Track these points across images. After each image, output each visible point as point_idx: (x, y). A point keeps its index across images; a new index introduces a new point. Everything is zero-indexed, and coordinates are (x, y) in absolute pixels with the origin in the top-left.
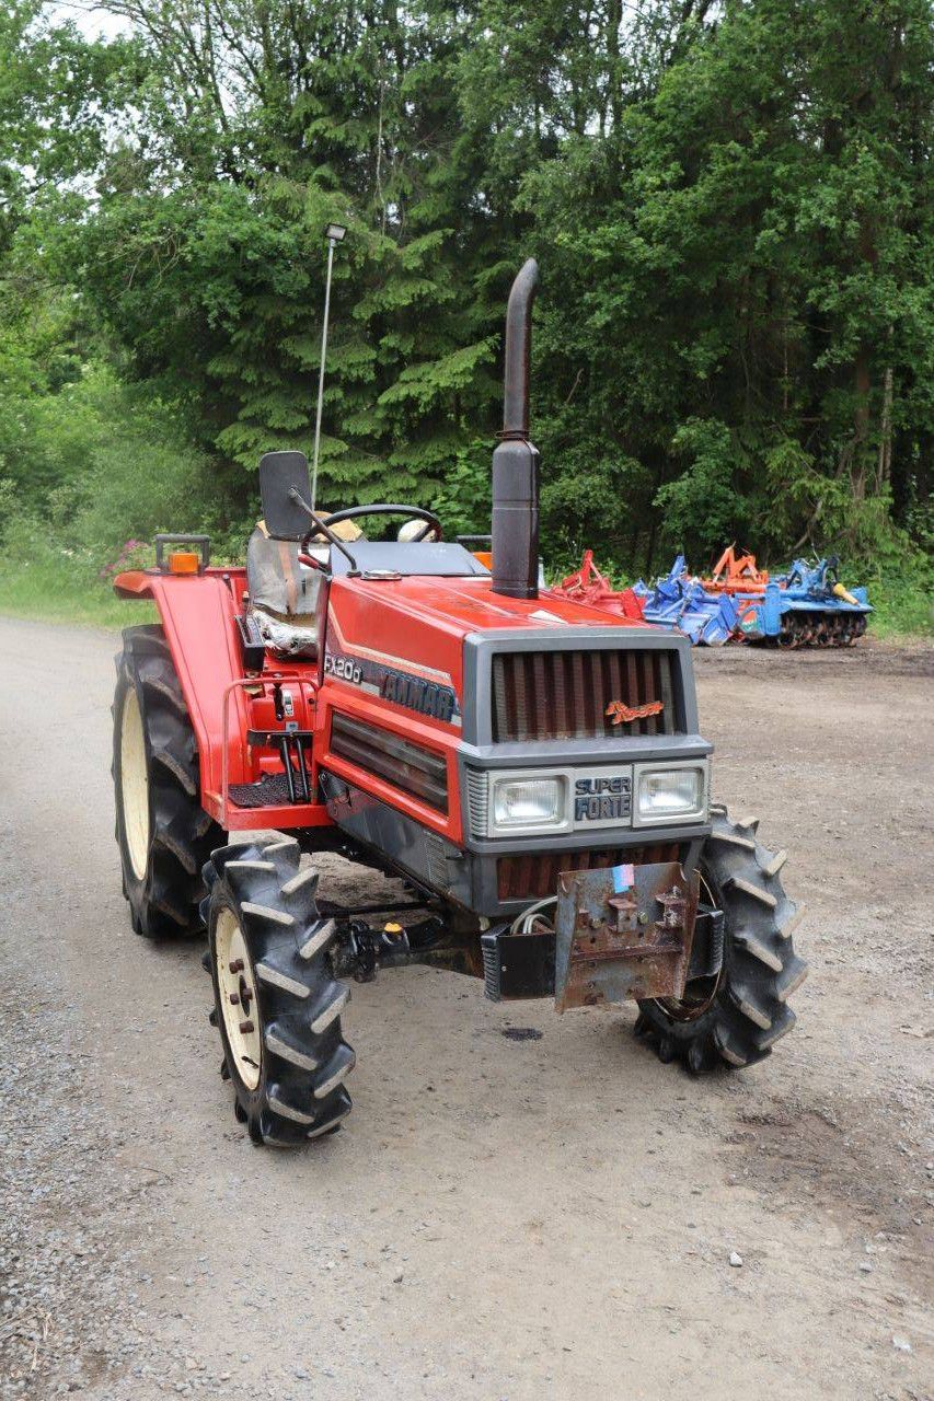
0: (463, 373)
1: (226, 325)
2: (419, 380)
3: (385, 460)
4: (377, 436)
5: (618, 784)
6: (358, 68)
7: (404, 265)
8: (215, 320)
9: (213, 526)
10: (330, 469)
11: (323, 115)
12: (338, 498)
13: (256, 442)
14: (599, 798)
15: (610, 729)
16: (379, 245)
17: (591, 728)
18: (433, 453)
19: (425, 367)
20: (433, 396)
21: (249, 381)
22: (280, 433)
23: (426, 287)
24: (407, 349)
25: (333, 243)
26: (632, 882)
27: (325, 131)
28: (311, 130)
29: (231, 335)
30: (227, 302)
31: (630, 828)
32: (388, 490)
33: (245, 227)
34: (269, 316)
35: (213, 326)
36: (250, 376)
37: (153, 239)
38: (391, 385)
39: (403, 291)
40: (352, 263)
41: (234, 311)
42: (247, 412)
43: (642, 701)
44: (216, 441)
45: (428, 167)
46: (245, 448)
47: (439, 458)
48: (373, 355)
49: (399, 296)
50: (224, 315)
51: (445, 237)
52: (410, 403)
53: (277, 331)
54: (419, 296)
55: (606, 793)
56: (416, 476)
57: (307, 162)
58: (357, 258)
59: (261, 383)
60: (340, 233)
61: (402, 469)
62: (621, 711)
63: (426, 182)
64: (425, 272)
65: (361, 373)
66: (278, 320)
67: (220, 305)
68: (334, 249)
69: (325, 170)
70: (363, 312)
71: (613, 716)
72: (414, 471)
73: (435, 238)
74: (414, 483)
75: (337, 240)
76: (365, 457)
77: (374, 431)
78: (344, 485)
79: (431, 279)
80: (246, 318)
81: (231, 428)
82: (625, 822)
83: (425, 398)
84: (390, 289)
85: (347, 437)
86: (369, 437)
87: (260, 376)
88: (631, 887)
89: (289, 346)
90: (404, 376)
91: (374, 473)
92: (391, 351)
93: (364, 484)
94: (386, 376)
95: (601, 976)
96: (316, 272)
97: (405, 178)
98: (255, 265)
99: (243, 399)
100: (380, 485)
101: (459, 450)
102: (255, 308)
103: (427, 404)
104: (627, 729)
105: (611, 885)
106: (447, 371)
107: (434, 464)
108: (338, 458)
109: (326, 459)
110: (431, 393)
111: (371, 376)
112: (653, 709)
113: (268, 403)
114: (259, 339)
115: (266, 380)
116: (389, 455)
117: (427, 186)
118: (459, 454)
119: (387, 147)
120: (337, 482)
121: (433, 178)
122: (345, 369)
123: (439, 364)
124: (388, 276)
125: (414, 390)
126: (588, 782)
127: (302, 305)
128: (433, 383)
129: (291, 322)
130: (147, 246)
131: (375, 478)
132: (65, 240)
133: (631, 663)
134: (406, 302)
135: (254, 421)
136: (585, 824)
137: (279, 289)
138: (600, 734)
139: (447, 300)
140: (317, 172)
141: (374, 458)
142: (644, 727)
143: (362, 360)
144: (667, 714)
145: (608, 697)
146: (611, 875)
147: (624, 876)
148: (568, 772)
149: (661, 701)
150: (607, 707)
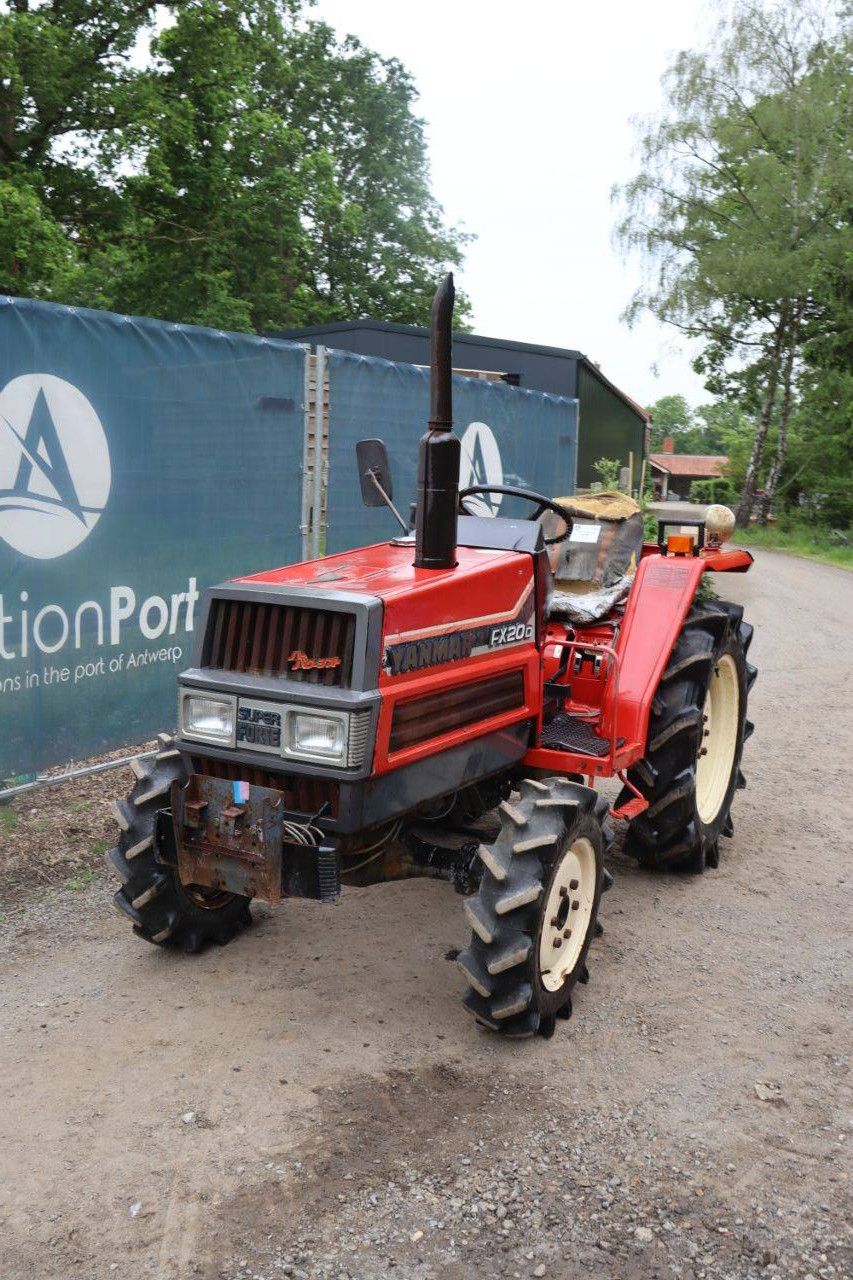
5: (272, 718)
14: (255, 726)
15: (293, 673)
17: (275, 669)
26: (246, 797)
31: (274, 756)
43: (324, 655)
55: (261, 723)
62: (302, 660)
71: (294, 663)
82: (275, 750)
88: (247, 801)
95: (223, 867)
104: (306, 676)
105: (232, 795)
112: (333, 662)
126: (249, 711)
133: (320, 622)
136: (244, 744)
138: (283, 676)
142: (321, 676)
144: (345, 669)
145: (294, 648)
146: (232, 786)
147: (242, 791)
148: (233, 698)
149: (341, 658)
150: (290, 655)
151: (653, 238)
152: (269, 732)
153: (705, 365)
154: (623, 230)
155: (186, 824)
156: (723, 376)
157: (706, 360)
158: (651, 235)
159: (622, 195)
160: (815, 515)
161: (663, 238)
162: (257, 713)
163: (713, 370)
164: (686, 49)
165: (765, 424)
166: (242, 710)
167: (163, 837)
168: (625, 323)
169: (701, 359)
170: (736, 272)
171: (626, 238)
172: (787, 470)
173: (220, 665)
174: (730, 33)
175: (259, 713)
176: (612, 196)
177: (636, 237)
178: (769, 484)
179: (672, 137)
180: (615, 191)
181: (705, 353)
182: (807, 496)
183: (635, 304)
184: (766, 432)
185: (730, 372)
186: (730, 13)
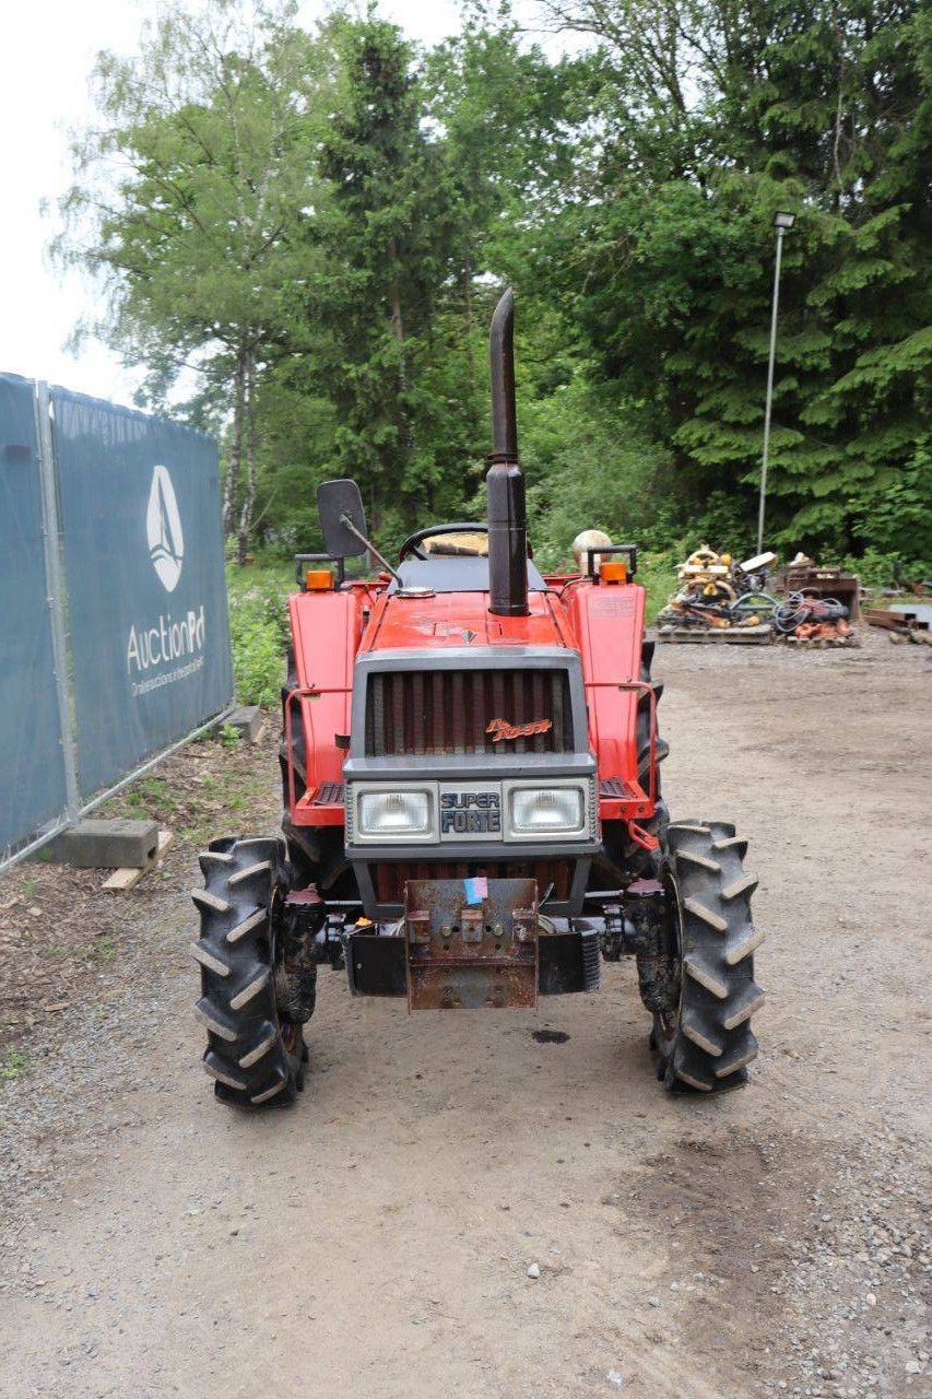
0: (920, 355)
1: (676, 323)
2: (876, 365)
3: (842, 450)
4: (833, 426)
5: (484, 800)
6: (815, 46)
7: (858, 246)
8: (666, 318)
9: (671, 522)
10: (784, 461)
11: (779, 100)
12: (792, 490)
13: (712, 437)
14: (465, 812)
15: (490, 744)
16: (834, 227)
17: (469, 744)
18: (891, 441)
19: (882, 352)
20: (891, 380)
21: (704, 376)
22: (736, 426)
23: (881, 267)
24: (863, 334)
25: (781, 231)
26: (485, 895)
27: (781, 116)
28: (766, 118)
29: (684, 333)
30: (678, 299)
31: (501, 842)
32: (844, 480)
33: (693, 223)
34: (722, 311)
35: (664, 324)
36: (705, 372)
37: (607, 244)
38: (848, 371)
39: (857, 274)
40: (804, 249)
41: (683, 308)
42: (702, 408)
43: (529, 719)
44: (673, 438)
45: (889, 140)
46: (701, 444)
47: (897, 445)
48: (827, 342)
49: (853, 279)
50: (675, 314)
51: (902, 214)
52: (866, 389)
53: (731, 324)
54: (875, 277)
55: (473, 807)
56: (874, 464)
57: (764, 150)
58: (810, 245)
59: (717, 378)
60: (789, 221)
61: (858, 458)
62: (502, 728)
63: (889, 155)
64: (883, 251)
65: (815, 361)
66: (732, 312)
67: (671, 304)
68: (784, 237)
69: (780, 157)
70: (816, 299)
71: (494, 733)
72: (871, 459)
73: (892, 215)
74: (871, 472)
75: (786, 228)
76: (823, 447)
77: (830, 420)
78: (799, 477)
79: (889, 258)
80: (699, 314)
81: (687, 425)
82: (495, 836)
83: (881, 384)
84: (844, 274)
85: (802, 427)
86: (826, 426)
87: (715, 371)
88: (485, 899)
89: (745, 340)
90: (860, 362)
91: (830, 462)
92: (847, 337)
93: (820, 475)
94: (843, 362)
95: (456, 982)
96: (768, 263)
97: (865, 155)
98: (705, 261)
99: (699, 394)
100: (837, 475)
101: (919, 435)
102: (709, 302)
103: (883, 390)
104: (510, 746)
105: (463, 896)
106: (903, 354)
107: (894, 451)
108: (794, 449)
109: (782, 450)
110: (888, 377)
111: (826, 364)
112: (543, 727)
113: (721, 398)
114: (713, 334)
115: (721, 374)
116: (846, 444)
117: (889, 160)
118: (917, 441)
119: (848, 124)
120: (792, 474)
121: (894, 151)
122: (799, 358)
123: (897, 347)
124: (842, 261)
125: (869, 376)
126: (454, 797)
127: (755, 297)
128: (889, 367)
129: (745, 314)
130: (602, 252)
131: (832, 468)
132: (527, 253)
134: (860, 285)
135: (712, 416)
136: (452, 836)
137: (728, 283)
138: (480, 750)
139: (907, 279)
140: (772, 160)
141: (831, 447)
142: (530, 744)
143: (816, 348)
144: (558, 732)
145: (490, 716)
146: (463, 886)
147: (477, 888)
148: (432, 786)
149: (551, 719)
150: (488, 725)
151: (94, 259)
152: (487, 816)
153: (147, 398)
154: (53, 249)
155: (413, 941)
156: (167, 407)
157: (147, 392)
158: (89, 254)
159: (54, 209)
160: (288, 550)
161: (102, 257)
162: (465, 797)
163: (155, 402)
164: (104, 49)
165: (236, 457)
166: (444, 796)
167: (359, 966)
168: (69, 354)
169: (140, 391)
170: (196, 295)
171: (58, 258)
172: (259, 505)
173: (389, 749)
174: (155, 35)
175: (470, 796)
176: (41, 210)
177: (72, 257)
178: (243, 521)
179: (104, 144)
180: (43, 206)
181: (146, 384)
182: (277, 531)
183: (78, 333)
184: (238, 465)
185: (175, 403)
186: (155, 14)
